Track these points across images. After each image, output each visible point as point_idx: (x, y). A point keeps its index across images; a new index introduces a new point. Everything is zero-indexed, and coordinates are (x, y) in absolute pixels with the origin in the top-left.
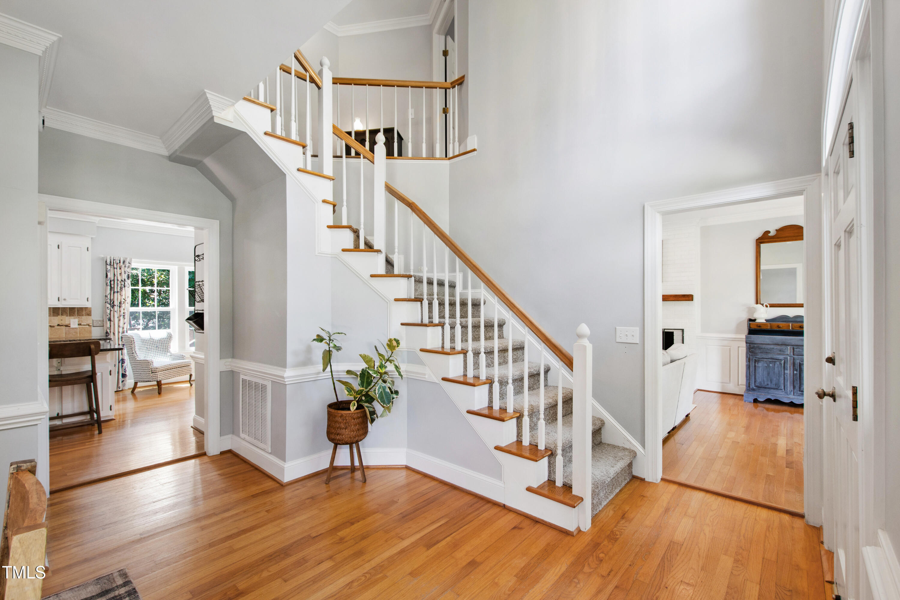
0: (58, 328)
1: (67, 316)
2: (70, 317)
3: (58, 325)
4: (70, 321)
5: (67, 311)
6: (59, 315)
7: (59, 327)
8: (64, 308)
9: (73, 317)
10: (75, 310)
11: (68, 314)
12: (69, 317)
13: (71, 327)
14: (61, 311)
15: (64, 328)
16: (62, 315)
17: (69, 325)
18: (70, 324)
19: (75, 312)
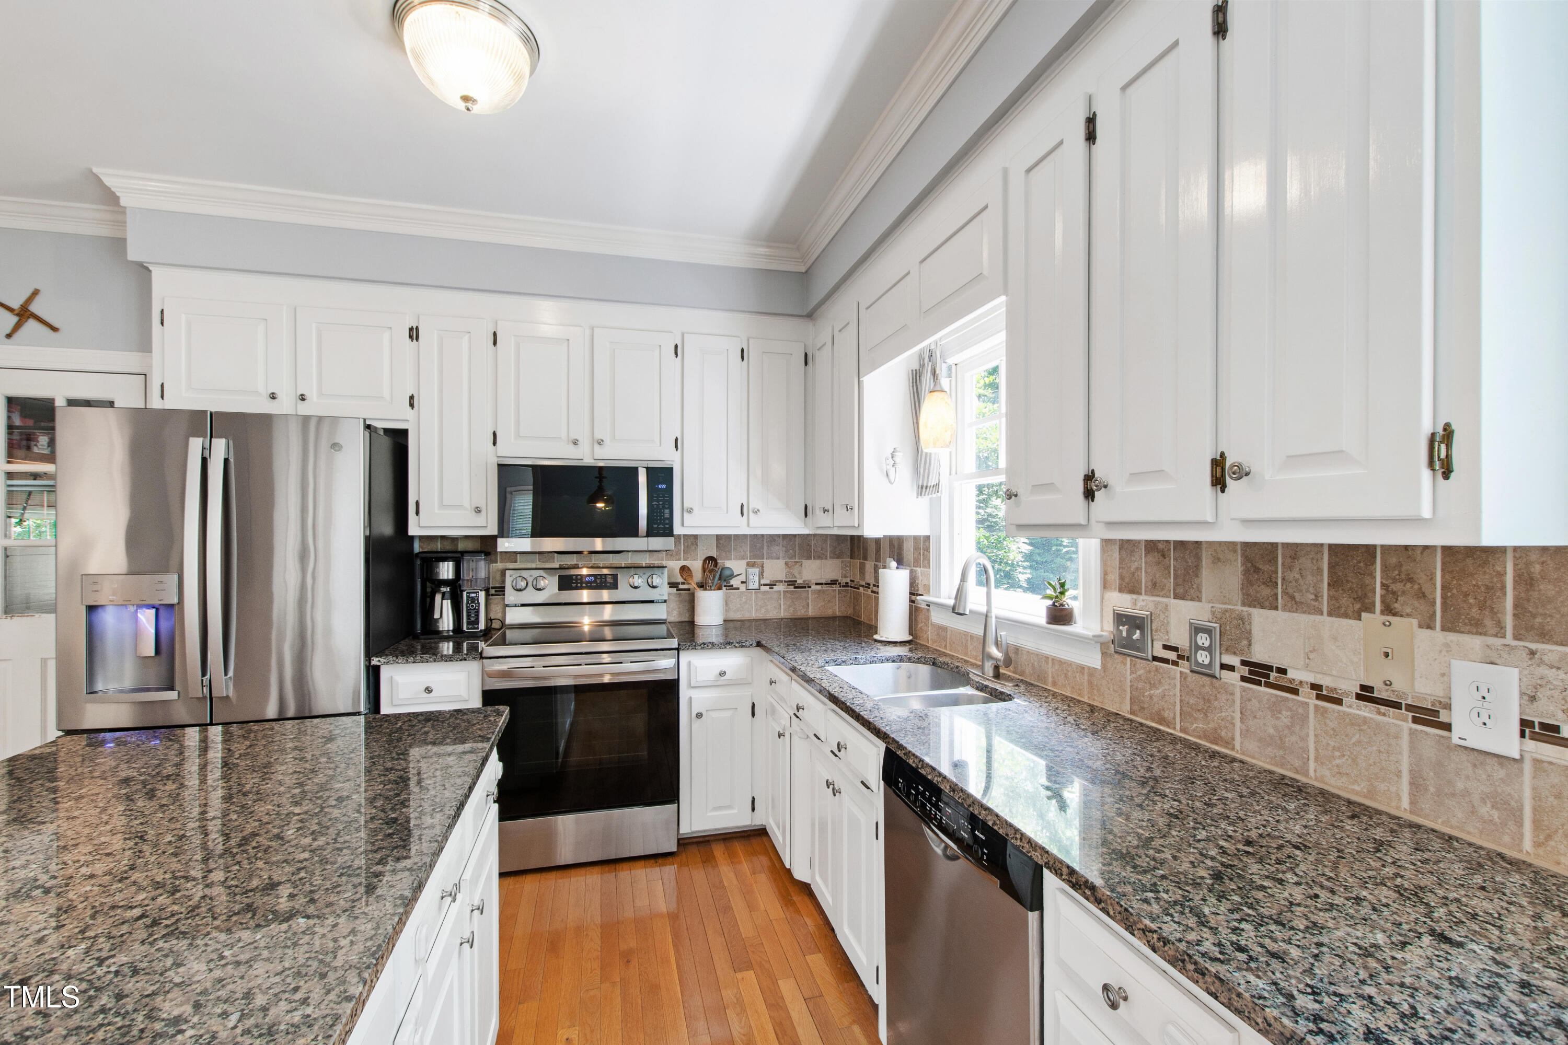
0: (1365, 720)
1: (1428, 625)
2: (1452, 637)
3: (1366, 694)
4: (1445, 675)
5: (1432, 579)
6: (1370, 609)
7: (1366, 711)
8: (1406, 548)
9: (1474, 642)
10: (1501, 575)
11: (1433, 603)
12: (1438, 636)
13: (1455, 740)
14: (1385, 568)
15: (1403, 724)
16: (1388, 610)
17: (1443, 718)
18: (1448, 707)
19: (1494, 590)
